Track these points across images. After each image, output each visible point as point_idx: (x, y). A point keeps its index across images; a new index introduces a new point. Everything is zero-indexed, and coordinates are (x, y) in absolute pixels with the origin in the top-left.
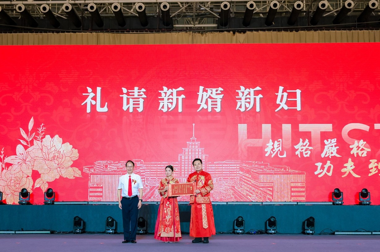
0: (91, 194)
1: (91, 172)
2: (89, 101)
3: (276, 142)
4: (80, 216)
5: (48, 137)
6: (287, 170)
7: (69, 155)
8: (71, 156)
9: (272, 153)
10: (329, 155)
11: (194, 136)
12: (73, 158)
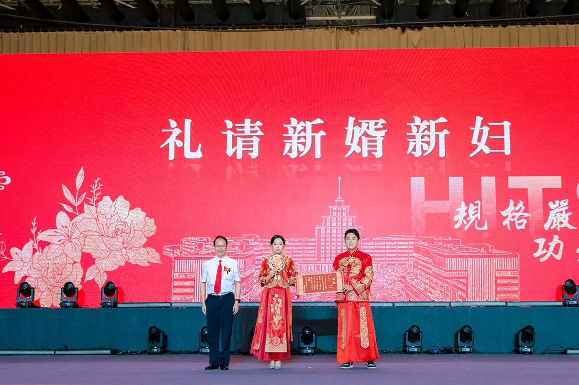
0: (176, 290)
1: (175, 255)
2: (172, 141)
3: (471, 205)
4: (158, 326)
5: (107, 199)
6: (490, 250)
7: (140, 228)
8: (144, 230)
9: (465, 222)
10: (557, 226)
11: (339, 196)
12: (146, 232)
